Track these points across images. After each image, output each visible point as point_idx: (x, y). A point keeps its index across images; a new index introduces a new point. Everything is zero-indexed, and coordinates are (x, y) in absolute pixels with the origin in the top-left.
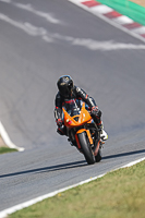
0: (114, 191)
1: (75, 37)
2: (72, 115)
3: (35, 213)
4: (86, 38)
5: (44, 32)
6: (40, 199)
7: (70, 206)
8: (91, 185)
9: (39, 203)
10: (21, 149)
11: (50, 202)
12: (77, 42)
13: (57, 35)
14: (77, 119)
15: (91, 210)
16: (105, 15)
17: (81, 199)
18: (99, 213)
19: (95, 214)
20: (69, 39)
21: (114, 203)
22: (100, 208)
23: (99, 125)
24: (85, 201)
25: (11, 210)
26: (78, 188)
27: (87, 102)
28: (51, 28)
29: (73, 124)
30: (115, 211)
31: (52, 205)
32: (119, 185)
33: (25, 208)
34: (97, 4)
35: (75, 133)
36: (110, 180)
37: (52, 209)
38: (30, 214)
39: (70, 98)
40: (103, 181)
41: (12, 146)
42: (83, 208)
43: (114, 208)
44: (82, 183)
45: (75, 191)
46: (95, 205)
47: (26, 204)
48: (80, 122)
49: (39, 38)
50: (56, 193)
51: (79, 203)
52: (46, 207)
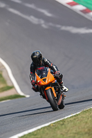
0: (86, 123)
1: (62, 25)
2: (41, 78)
3: (36, 137)
5: (42, 22)
7: (59, 132)
8: (72, 119)
9: (39, 130)
10: (28, 96)
11: (46, 130)
12: (63, 28)
13: (51, 24)
14: (45, 80)
15: (72, 135)
17: (65, 127)
18: (77, 136)
19: (74, 137)
21: (86, 130)
22: (78, 133)
24: (68, 129)
25: (21, 135)
26: (63, 121)
27: (52, 68)
28: (47, 19)
29: (42, 83)
30: (87, 135)
31: (47, 131)
32: (90, 119)
34: (76, 4)
35: (44, 90)
36: (84, 116)
37: (47, 134)
38: (33, 136)
39: (40, 66)
40: (79, 116)
41: (22, 94)
42: (67, 133)
43: (86, 133)
44: (66, 117)
45: (61, 123)
46: (74, 131)
47: (31, 131)
48: (47, 82)
50: (50, 123)
51: (64, 130)
52: (43, 132)
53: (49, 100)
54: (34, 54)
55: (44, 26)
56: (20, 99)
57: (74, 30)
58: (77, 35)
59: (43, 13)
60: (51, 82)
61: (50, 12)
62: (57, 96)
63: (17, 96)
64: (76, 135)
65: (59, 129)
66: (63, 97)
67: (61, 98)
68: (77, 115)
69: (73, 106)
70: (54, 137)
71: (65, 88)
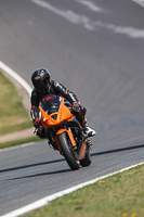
1: (117, 25)
2: (49, 113)
3: (76, 200)
4: (128, 25)
5: (86, 20)
6: (81, 186)
7: (111, 193)
8: (131, 173)
11: (90, 189)
12: (119, 30)
13: (99, 23)
14: (55, 117)
15: (131, 197)
17: (122, 186)
19: (136, 200)
20: (110, 26)
22: (140, 195)
23: (83, 124)
24: (125, 188)
26: (118, 175)
28: (92, 16)
29: (51, 123)
31: (93, 192)
33: (66, 195)
37: (93, 196)
38: (71, 200)
39: (47, 94)
42: (123, 195)
45: (115, 179)
46: (135, 192)
47: (67, 191)
48: (58, 121)
49: (81, 25)
50: (97, 179)
51: (119, 190)
52: (87, 194)
55: (88, 27)
59: (86, 7)
60: (65, 121)
62: (77, 145)
64: (138, 198)
65: (111, 189)
66: (88, 145)
67: (84, 147)
68: (140, 167)
70: (103, 200)
71: (90, 130)
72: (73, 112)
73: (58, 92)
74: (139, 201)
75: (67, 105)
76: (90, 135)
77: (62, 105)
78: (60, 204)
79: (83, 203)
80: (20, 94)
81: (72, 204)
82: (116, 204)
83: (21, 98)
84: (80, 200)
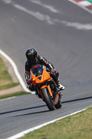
3: (42, 134)
5: (48, 18)
6: (45, 124)
7: (64, 129)
8: (77, 116)
9: (45, 127)
11: (51, 126)
12: (69, 24)
13: (56, 20)
14: (40, 78)
15: (77, 132)
16: (87, 7)
17: (71, 124)
20: (64, 22)
22: (83, 130)
24: (74, 125)
26: (69, 118)
27: (47, 66)
29: (38, 82)
31: (53, 128)
33: (36, 130)
36: (90, 113)
37: (53, 131)
38: (39, 134)
39: (35, 64)
40: (85, 113)
42: (72, 130)
43: (91, 130)
44: (71, 114)
45: (67, 120)
46: (80, 128)
47: (36, 128)
50: (56, 120)
51: (70, 127)
52: (49, 129)
53: (45, 100)
54: (28, 52)
55: (50, 22)
56: (25, 96)
57: (80, 26)
58: (83, 31)
59: (48, 9)
61: (55, 8)
62: (53, 95)
63: (23, 93)
64: (82, 132)
65: (64, 126)
66: (60, 96)
67: (58, 97)
68: (83, 112)
69: (79, 102)
70: (59, 134)
71: (61, 86)
72: (51, 75)
73: (42, 63)
74: (82, 134)
75: (47, 71)
76: (61, 89)
77: (45, 71)
78: (32, 136)
79: (47, 135)
80: (6, 66)
81: (40, 136)
82: (68, 136)
83: (7, 68)
84: (45, 133)
